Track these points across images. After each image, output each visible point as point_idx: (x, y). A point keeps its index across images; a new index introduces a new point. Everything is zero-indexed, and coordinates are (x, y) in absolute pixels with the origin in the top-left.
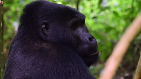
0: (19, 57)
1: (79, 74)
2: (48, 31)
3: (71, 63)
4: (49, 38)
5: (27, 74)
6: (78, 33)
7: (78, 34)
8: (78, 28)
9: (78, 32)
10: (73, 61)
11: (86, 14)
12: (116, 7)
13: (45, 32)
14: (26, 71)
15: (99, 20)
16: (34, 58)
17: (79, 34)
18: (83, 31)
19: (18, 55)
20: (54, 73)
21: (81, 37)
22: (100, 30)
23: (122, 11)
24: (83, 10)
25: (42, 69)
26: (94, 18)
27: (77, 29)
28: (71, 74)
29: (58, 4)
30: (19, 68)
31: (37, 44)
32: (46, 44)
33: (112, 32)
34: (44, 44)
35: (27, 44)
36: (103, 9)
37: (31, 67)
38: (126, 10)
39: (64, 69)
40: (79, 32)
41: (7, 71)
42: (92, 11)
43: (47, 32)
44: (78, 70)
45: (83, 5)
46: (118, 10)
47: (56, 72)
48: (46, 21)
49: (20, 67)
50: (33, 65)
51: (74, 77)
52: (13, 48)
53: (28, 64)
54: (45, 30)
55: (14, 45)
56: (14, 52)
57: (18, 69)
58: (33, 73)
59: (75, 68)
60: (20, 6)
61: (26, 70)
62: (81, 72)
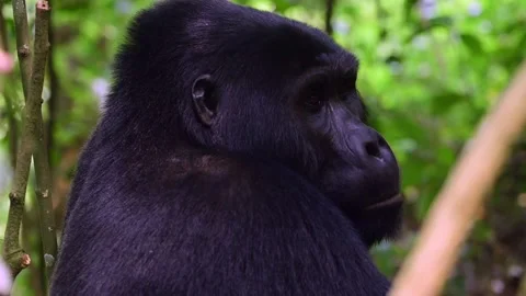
0: (111, 207)
1: (334, 269)
2: (215, 114)
3: (304, 229)
4: (217, 138)
5: (140, 271)
6: (325, 124)
7: (327, 129)
8: (328, 106)
9: (326, 118)
10: (313, 224)
11: (362, 46)
12: (472, 19)
13: (204, 118)
14: (137, 261)
15: (412, 68)
16: (164, 210)
17: (331, 130)
18: (346, 118)
19: (110, 199)
20: (243, 269)
21: (336, 141)
22: (414, 105)
23: (494, 33)
24: (350, 31)
25: (195, 253)
26: (393, 59)
27: (324, 108)
28: (305, 270)
29: (256, 10)
30: (110, 247)
31: (177, 157)
32: (210, 160)
33: (458, 113)
34: (205, 159)
35: (139, 158)
36: (423, 27)
37: (157, 247)
38: (510, 29)
39: (279, 254)
40: (329, 120)
41: (66, 258)
42: (383, 35)
43: (211, 117)
44: (329, 257)
45: (351, 12)
46: (480, 30)
47: (248, 265)
48: (207, 76)
49: (115, 245)
50: (163, 236)
51: (318, 283)
52: (90, 173)
53: (146, 234)
54: (204, 111)
55: (94, 163)
56: (93, 186)
57: (109, 252)
58: (164, 267)
59: (321, 247)
60: (117, 21)
61: (136, 258)
62: (342, 261)
